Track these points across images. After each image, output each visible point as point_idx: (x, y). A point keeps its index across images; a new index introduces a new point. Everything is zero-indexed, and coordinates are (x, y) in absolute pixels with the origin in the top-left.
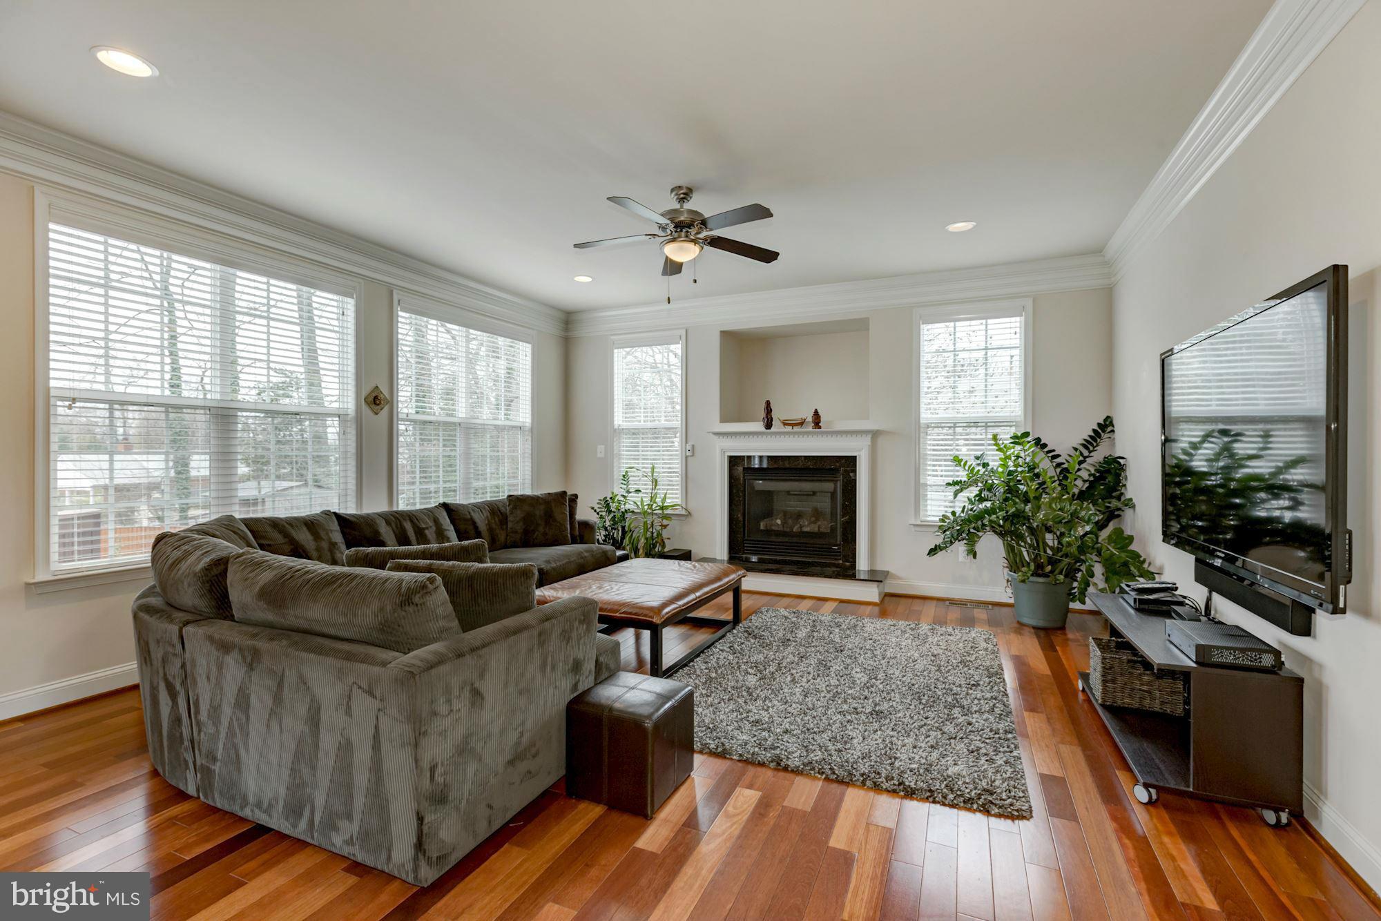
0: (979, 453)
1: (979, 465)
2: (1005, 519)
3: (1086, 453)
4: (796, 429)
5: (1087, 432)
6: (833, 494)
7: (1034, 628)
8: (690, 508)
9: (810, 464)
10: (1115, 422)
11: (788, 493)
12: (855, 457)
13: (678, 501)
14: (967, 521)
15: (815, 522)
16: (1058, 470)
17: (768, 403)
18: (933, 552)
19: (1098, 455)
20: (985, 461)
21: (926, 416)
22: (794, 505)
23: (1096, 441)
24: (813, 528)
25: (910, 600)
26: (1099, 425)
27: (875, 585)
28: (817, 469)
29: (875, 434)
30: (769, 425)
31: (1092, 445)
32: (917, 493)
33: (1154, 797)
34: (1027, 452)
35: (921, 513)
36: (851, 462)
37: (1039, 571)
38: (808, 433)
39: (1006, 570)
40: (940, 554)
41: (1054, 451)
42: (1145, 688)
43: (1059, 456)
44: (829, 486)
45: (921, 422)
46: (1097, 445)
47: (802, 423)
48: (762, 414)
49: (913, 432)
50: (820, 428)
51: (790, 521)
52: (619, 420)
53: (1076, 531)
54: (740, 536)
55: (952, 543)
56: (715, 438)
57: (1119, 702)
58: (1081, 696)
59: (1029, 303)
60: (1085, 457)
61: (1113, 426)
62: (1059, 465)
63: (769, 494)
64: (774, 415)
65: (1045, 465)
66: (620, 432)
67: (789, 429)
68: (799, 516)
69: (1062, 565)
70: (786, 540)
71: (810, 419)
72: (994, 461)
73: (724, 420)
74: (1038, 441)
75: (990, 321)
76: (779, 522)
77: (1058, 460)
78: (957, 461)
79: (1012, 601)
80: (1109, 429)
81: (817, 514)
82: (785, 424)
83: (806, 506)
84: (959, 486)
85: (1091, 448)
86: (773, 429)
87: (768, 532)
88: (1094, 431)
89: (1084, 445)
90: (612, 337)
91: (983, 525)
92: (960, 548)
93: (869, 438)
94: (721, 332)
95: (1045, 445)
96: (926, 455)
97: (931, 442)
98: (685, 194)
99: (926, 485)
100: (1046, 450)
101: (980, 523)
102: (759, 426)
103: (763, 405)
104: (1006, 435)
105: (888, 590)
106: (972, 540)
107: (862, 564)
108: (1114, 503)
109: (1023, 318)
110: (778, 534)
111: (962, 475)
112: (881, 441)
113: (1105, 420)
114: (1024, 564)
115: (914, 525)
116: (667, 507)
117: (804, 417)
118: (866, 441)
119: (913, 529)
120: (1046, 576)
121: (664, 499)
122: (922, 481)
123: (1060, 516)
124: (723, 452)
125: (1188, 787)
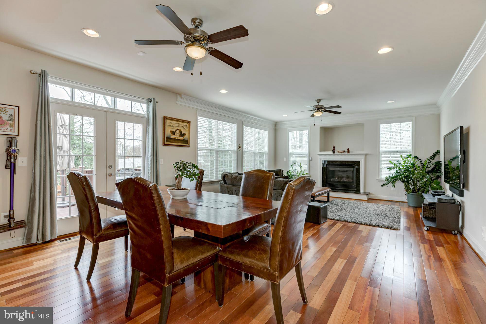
0: (398, 160)
1: (398, 163)
2: (404, 177)
3: (431, 160)
4: (342, 153)
5: (431, 154)
6: (353, 172)
7: (413, 207)
8: (311, 175)
9: (346, 163)
10: (440, 152)
11: (339, 171)
12: (360, 161)
13: (307, 173)
14: (393, 178)
15: (347, 179)
16: (422, 165)
17: (334, 146)
18: (382, 186)
19: (435, 161)
20: (400, 162)
21: (381, 150)
22: (340, 174)
23: (434, 157)
24: (347, 180)
25: (376, 200)
26: (435, 152)
27: (366, 195)
28: (348, 164)
29: (366, 155)
30: (334, 152)
31: (433, 158)
32: (379, 171)
33: (428, 229)
34: (411, 160)
35: (380, 177)
36: (359, 162)
37: (414, 191)
38: (346, 155)
39: (405, 192)
40: (385, 187)
41: (421, 159)
42: (434, 213)
43: (422, 161)
44: (352, 169)
45: (380, 151)
46: (435, 158)
47: (344, 152)
48: (332, 149)
49: (377, 154)
50: (349, 153)
51: (340, 179)
52: (290, 151)
53: (423, 180)
54: (325, 182)
55: (388, 183)
56: (318, 155)
57: (427, 216)
58: (420, 218)
59: (414, 118)
60: (431, 161)
61: (440, 153)
62: (422, 163)
63: (334, 171)
64: (336, 149)
65: (418, 163)
66: (291, 154)
67: (340, 153)
68: (342, 177)
69: (421, 190)
70: (339, 183)
71: (346, 151)
72: (402, 162)
73: (321, 151)
74: (416, 157)
75: (401, 123)
76: (337, 179)
77: (422, 162)
78: (391, 162)
79: (407, 201)
80: (439, 153)
81: (348, 177)
82: (339, 152)
83: (345, 175)
84: (390, 169)
85: (433, 159)
86: (335, 153)
87: (333, 181)
88: (434, 154)
89: (430, 158)
90: (288, 129)
91: (397, 179)
92: (391, 185)
93: (364, 155)
94: (320, 127)
95: (418, 158)
96: (381, 160)
97: (383, 158)
98: (319, 101)
99: (381, 169)
100: (418, 159)
101: (396, 178)
102: (331, 153)
103: (333, 147)
104: (405, 155)
105: (369, 198)
106: (394, 182)
107: (362, 190)
108: (438, 174)
109: (412, 122)
110: (336, 182)
111: (392, 166)
112: (368, 156)
113: (437, 151)
114: (410, 189)
115: (378, 180)
116: (305, 174)
117: (345, 150)
118: (363, 157)
119: (377, 181)
120: (416, 193)
121: (304, 172)
122: (380, 168)
123: (419, 176)
124: (321, 159)
125: (435, 226)
